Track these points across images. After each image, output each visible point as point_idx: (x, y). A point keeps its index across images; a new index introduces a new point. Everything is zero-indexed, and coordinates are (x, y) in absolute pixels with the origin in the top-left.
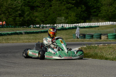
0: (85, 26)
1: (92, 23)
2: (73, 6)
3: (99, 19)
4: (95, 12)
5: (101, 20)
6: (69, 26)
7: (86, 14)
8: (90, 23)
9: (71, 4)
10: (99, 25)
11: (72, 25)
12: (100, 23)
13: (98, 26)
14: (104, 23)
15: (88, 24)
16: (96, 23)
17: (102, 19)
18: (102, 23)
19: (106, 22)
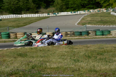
3: (3, 11)
5: (4, 13)
12: (4, 16)
13: (1, 20)
14: (8, 16)
17: (6, 11)
18: (6, 16)
19: (10, 15)
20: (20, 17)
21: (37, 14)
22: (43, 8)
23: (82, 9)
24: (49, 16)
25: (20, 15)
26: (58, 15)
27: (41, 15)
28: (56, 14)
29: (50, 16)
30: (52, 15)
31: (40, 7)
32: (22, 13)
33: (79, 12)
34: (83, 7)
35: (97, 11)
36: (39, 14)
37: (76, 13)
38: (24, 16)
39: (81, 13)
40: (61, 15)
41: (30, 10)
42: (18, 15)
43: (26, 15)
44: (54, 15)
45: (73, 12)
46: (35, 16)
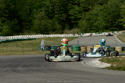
0: (19, 38)
1: (25, 36)
2: (6, 19)
3: (31, 31)
4: (27, 25)
6: (3, 38)
7: (18, 27)
8: (24, 36)
9: (5, 17)
10: (32, 38)
11: (6, 37)
12: (33, 36)
13: (35, 39)
14: (37, 35)
15: (22, 36)
16: (29, 36)
18: (35, 36)
19: (39, 35)
20: (48, 37)
21: (63, 35)
22: (68, 29)
23: (105, 31)
24: (74, 36)
25: (48, 35)
26: (83, 36)
27: (67, 35)
28: (81, 34)
29: (76, 36)
30: (78, 36)
31: (65, 28)
32: (49, 33)
33: (103, 34)
34: (106, 29)
35: (121, 33)
36: (65, 35)
37: (101, 34)
38: (52, 36)
39: (105, 35)
40: (86, 35)
41: (56, 31)
42: (46, 35)
43: (53, 35)
44: (79, 36)
45: (97, 33)
46: (61, 36)
